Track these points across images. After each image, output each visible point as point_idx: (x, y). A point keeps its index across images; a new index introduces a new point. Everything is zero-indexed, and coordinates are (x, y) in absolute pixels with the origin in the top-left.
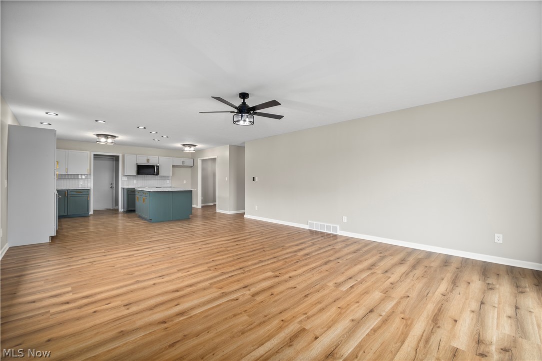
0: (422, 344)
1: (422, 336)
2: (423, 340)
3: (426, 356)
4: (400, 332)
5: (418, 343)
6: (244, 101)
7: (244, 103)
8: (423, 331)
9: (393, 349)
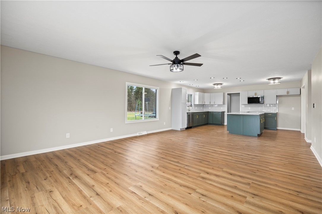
0: (56, 204)
1: (60, 208)
2: (58, 206)
3: (48, 202)
4: (71, 199)
5: (58, 203)
6: (176, 56)
7: (177, 58)
8: (64, 210)
9: (63, 193)
